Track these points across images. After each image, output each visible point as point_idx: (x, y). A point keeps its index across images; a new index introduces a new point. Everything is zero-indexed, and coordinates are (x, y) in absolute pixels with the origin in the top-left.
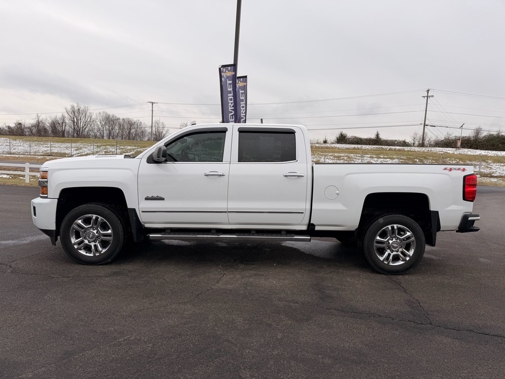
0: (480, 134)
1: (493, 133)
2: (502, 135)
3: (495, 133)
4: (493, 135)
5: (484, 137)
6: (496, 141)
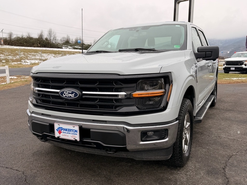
0: (12, 36)
3: (20, 36)
5: (15, 38)
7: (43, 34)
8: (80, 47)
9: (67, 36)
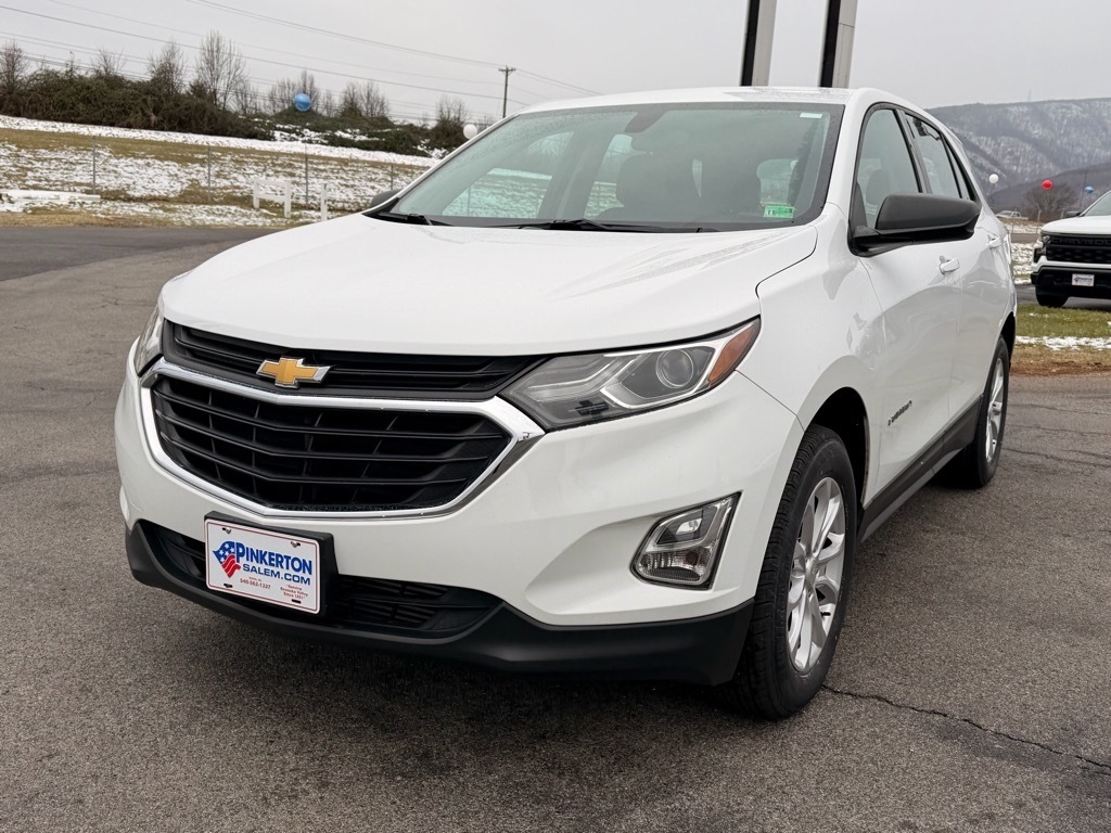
0: (17, 66)
1: (57, 68)
2: (81, 77)
3: (61, 70)
4: (55, 74)
5: (34, 77)
6: (68, 92)
7: (178, 62)
8: (364, 138)
9: (300, 75)
